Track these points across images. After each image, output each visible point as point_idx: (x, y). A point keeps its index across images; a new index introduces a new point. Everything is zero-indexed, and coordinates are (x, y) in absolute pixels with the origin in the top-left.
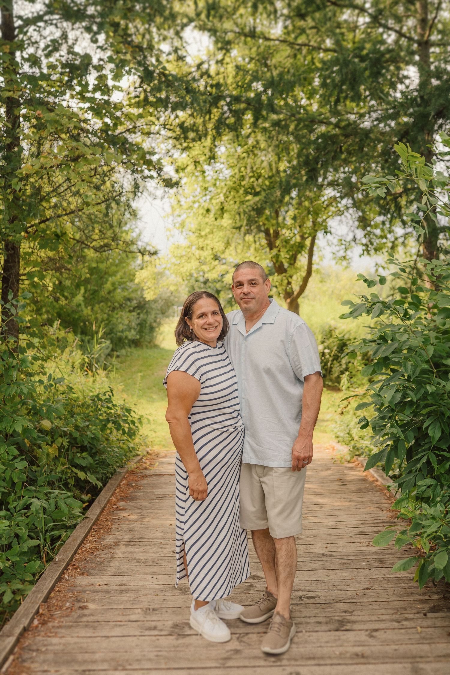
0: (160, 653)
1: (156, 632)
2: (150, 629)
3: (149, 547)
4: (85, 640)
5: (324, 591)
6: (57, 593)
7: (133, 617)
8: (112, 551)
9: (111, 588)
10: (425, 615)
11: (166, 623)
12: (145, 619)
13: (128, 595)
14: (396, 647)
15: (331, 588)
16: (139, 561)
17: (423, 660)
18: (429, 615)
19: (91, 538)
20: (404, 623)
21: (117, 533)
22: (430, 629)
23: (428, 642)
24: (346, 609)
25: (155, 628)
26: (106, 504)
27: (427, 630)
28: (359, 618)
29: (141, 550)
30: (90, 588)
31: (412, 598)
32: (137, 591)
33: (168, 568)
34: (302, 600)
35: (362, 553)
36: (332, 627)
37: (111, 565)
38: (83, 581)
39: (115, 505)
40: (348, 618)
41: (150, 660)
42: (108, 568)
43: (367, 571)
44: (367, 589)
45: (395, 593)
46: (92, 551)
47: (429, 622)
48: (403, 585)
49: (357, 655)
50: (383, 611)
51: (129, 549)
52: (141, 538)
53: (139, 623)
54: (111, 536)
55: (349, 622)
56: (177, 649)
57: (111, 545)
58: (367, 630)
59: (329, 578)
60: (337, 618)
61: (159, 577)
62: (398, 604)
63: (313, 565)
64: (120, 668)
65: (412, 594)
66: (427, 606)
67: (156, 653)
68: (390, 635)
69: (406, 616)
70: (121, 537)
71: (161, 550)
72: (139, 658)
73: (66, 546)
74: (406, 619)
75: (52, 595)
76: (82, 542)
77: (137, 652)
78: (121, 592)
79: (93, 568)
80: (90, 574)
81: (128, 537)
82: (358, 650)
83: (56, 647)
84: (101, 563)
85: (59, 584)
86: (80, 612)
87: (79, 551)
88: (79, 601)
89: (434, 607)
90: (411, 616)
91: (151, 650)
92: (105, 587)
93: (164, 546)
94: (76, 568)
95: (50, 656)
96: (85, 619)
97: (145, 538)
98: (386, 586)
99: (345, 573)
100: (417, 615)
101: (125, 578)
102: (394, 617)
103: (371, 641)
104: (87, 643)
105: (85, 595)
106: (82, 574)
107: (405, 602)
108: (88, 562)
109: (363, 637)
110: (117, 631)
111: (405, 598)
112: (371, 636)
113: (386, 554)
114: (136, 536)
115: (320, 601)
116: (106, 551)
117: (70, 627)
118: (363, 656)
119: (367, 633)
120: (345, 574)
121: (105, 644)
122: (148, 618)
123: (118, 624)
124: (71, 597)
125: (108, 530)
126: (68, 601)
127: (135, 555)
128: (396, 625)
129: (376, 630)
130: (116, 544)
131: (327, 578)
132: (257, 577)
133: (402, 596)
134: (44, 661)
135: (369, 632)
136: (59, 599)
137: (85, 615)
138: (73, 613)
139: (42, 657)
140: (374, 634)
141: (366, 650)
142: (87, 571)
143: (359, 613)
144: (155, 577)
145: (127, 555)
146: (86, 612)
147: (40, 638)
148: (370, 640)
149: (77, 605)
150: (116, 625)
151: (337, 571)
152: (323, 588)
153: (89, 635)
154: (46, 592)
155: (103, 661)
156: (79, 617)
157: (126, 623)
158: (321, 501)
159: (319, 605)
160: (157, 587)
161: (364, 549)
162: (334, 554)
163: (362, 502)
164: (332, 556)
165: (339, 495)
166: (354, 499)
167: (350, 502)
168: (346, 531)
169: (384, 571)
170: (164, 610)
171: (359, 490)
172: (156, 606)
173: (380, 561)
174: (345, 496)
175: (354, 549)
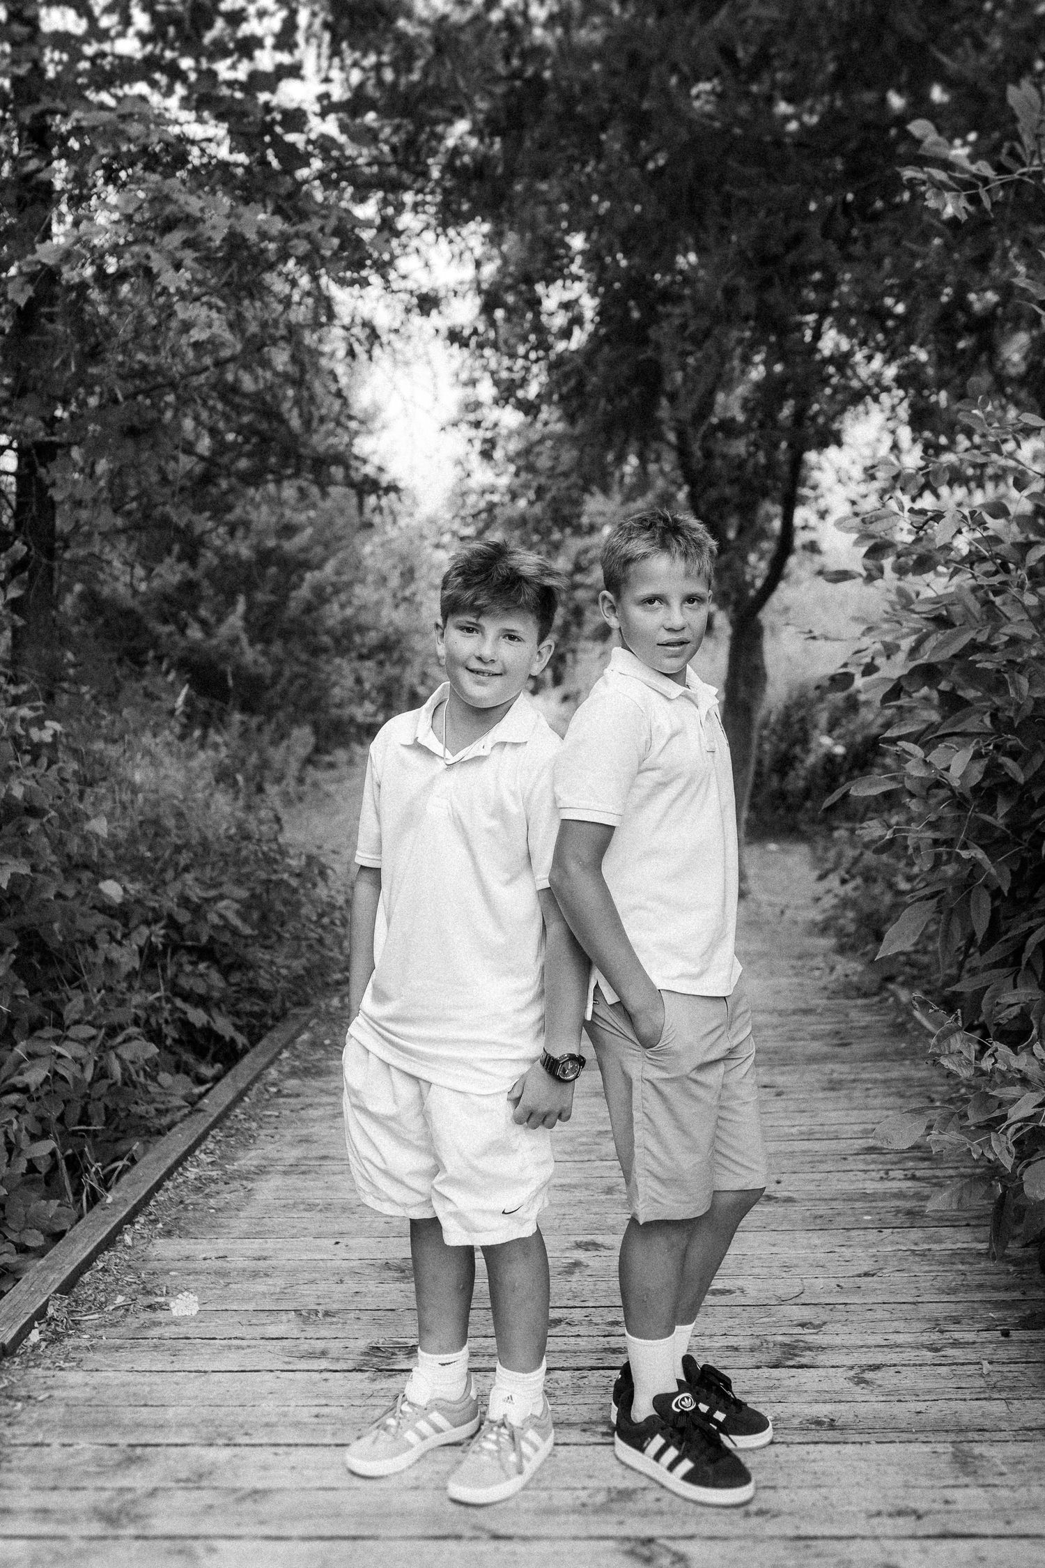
0: (326, 1410)
1: (324, 1364)
2: (311, 1355)
4: (148, 1378)
5: (757, 1277)
6: (99, 1275)
7: (273, 1331)
8: (250, 1185)
9: (233, 1265)
10: (1006, 1334)
11: (351, 1344)
12: (303, 1335)
13: (270, 1281)
14: (921, 1406)
15: (776, 1271)
16: (310, 1207)
17: (987, 1435)
18: (1015, 1335)
19: (203, 1156)
20: (950, 1352)
21: (270, 1147)
22: (1013, 1367)
23: (1004, 1395)
24: (806, 1319)
25: (324, 1354)
26: (252, 1083)
27: (1005, 1368)
28: (838, 1341)
29: (320, 1184)
30: (179, 1264)
31: (978, 1296)
32: (293, 1272)
36: (764, 1358)
37: (242, 1214)
38: (165, 1249)
39: (274, 1085)
40: (809, 1338)
41: (297, 1424)
42: (233, 1222)
43: (872, 1236)
44: (866, 1274)
45: (937, 1284)
46: (200, 1186)
47: (1014, 1352)
48: (961, 1267)
49: (819, 1423)
50: (900, 1325)
51: (293, 1180)
52: (324, 1158)
53: (285, 1342)
54: (253, 1153)
55: (810, 1349)
56: (369, 1402)
57: (249, 1172)
58: (852, 1368)
59: (774, 1250)
60: (780, 1338)
61: (352, 1242)
62: (939, 1310)
64: (221, 1441)
65: (980, 1287)
66: (1013, 1316)
67: (316, 1410)
68: (909, 1379)
69: (957, 1335)
70: (277, 1155)
72: (274, 1419)
73: (137, 1171)
74: (956, 1344)
75: (87, 1277)
76: (179, 1162)
77: (269, 1407)
78: (255, 1274)
79: (197, 1222)
80: (186, 1234)
81: (292, 1154)
82: (822, 1410)
83: (73, 1393)
84: (218, 1210)
85: (107, 1255)
86: (146, 1316)
87: (168, 1184)
88: (149, 1293)
89: (1033, 1315)
90: (970, 1337)
91: (304, 1402)
92: (219, 1263)
94: (156, 1221)
95: (56, 1412)
96: (155, 1332)
98: (916, 1268)
99: (816, 1240)
100: (985, 1334)
101: (271, 1244)
102: (926, 1338)
103: (859, 1392)
104: (150, 1384)
105: (166, 1281)
106: (169, 1234)
107: (960, 1306)
108: (186, 1209)
109: (840, 1381)
110: (231, 1360)
111: (961, 1296)
112: (860, 1381)
114: (314, 1154)
115: (743, 1301)
116: (235, 1184)
117: (118, 1348)
118: (832, 1426)
119: (852, 1373)
120: (817, 1242)
121: (193, 1386)
122: (311, 1331)
123: (234, 1343)
124: (129, 1284)
125: (248, 1139)
126: (121, 1292)
127: (304, 1195)
128: (928, 1355)
129: (876, 1368)
130: (261, 1171)
132: (595, 1246)
133: (953, 1291)
134: (39, 1424)
135: (857, 1370)
136: (102, 1287)
137: (158, 1324)
138: (129, 1320)
139: (36, 1414)
140: (869, 1375)
141: (842, 1412)
142: (181, 1229)
143: (838, 1327)
144: (343, 1241)
145: (282, 1194)
146: (160, 1316)
147: (39, 1372)
148: (858, 1389)
149: (143, 1300)
150: (229, 1347)
151: (797, 1234)
152: (756, 1271)
153: (159, 1367)
154: (69, 1269)
155: (181, 1425)
156: (144, 1327)
157: (253, 1342)
158: (780, 1080)
159: (739, 1309)
160: (345, 1264)
161: (871, 1187)
162: (794, 1195)
163: (885, 1081)
164: (789, 1200)
165: (829, 1067)
166: (865, 1076)
167: (854, 1081)
168: (833, 1145)
169: (915, 1234)
170: (352, 1315)
171: (881, 1056)
172: (335, 1306)
173: (909, 1213)
174: (845, 1068)
175: (846, 1186)
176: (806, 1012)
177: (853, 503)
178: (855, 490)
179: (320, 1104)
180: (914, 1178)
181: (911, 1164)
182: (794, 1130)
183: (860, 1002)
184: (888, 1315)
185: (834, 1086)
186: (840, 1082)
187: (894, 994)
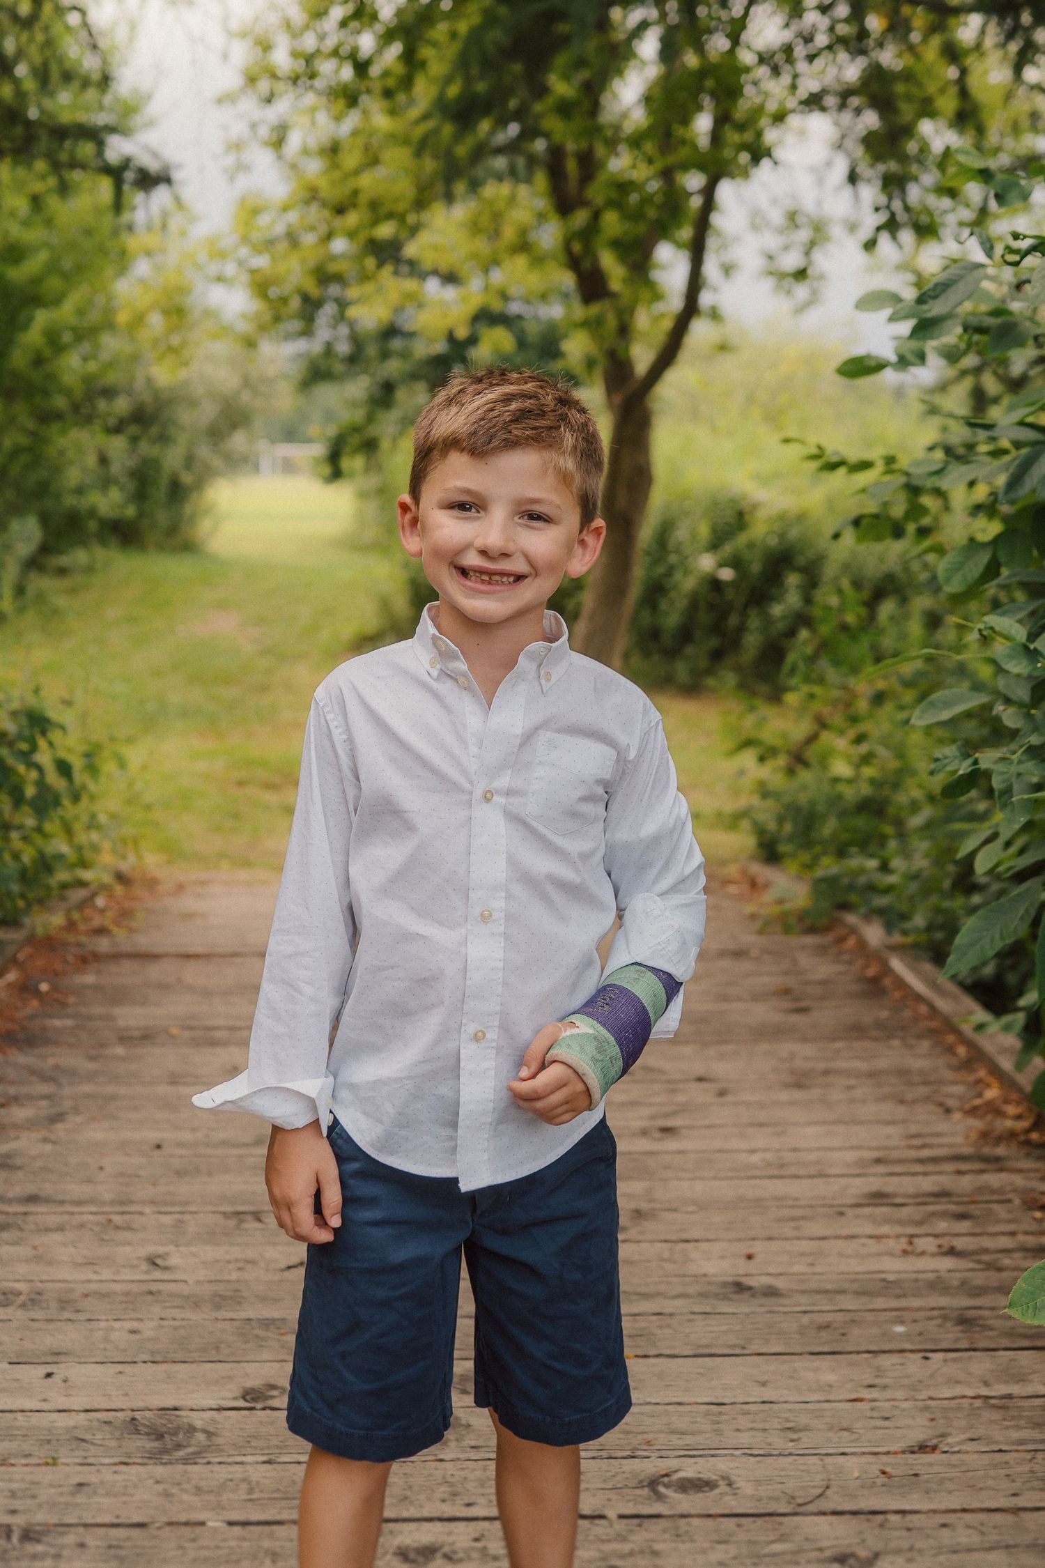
3: (57, 1237)
5: (748, 1451)
15: (778, 1442)
24: (843, 1546)
29: (22, 1251)
33: (120, 1334)
34: (660, 1497)
35: (887, 1287)
43: (914, 1365)
44: (923, 1448)
59: (768, 1394)
61: (74, 1374)
63: (702, 1332)
71: (104, 1251)
93: (121, 1236)
97: (47, 1200)
98: (998, 1434)
99: (828, 1372)
113: (980, 1291)
115: (734, 1505)
120: (831, 1377)
131: (758, 1393)
151: (798, 1363)
152: (745, 1439)
158: (721, 1069)
159: (730, 1523)
160: (62, 1421)
161: (894, 1266)
162: (780, 1284)
163: (871, 1075)
164: (771, 1292)
165: (786, 1047)
166: (841, 1064)
167: (826, 1073)
168: (819, 1188)
169: (981, 1364)
170: (71, 1539)
171: (856, 1031)
172: (41, 1517)
173: (964, 1321)
174: (808, 1050)
175: (854, 1266)
176: (739, 954)
177: (770, 257)
178: (772, 241)
179: (31, 1098)
180: (952, 1252)
181: (942, 1226)
182: (755, 1159)
183: (810, 940)
184: (975, 1539)
185: (800, 1081)
186: (807, 1074)
187: (853, 931)
